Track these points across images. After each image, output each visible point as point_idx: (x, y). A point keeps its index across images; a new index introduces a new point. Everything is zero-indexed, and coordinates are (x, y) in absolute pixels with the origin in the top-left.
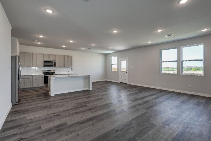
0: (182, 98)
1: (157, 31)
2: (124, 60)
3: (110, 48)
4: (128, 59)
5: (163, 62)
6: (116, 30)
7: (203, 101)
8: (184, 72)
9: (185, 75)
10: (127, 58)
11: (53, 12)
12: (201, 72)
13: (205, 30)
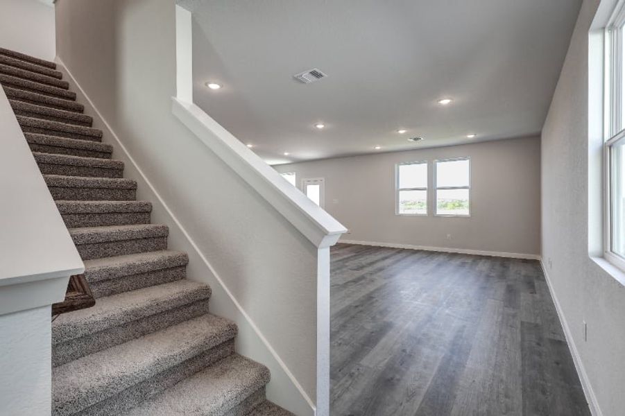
0: (436, 259)
1: (398, 131)
2: (315, 183)
3: (286, 154)
4: (324, 181)
5: (402, 190)
6: (323, 124)
7: (470, 261)
8: (439, 212)
9: (440, 217)
10: (323, 179)
11: (222, 86)
12: (465, 211)
13: (471, 136)
